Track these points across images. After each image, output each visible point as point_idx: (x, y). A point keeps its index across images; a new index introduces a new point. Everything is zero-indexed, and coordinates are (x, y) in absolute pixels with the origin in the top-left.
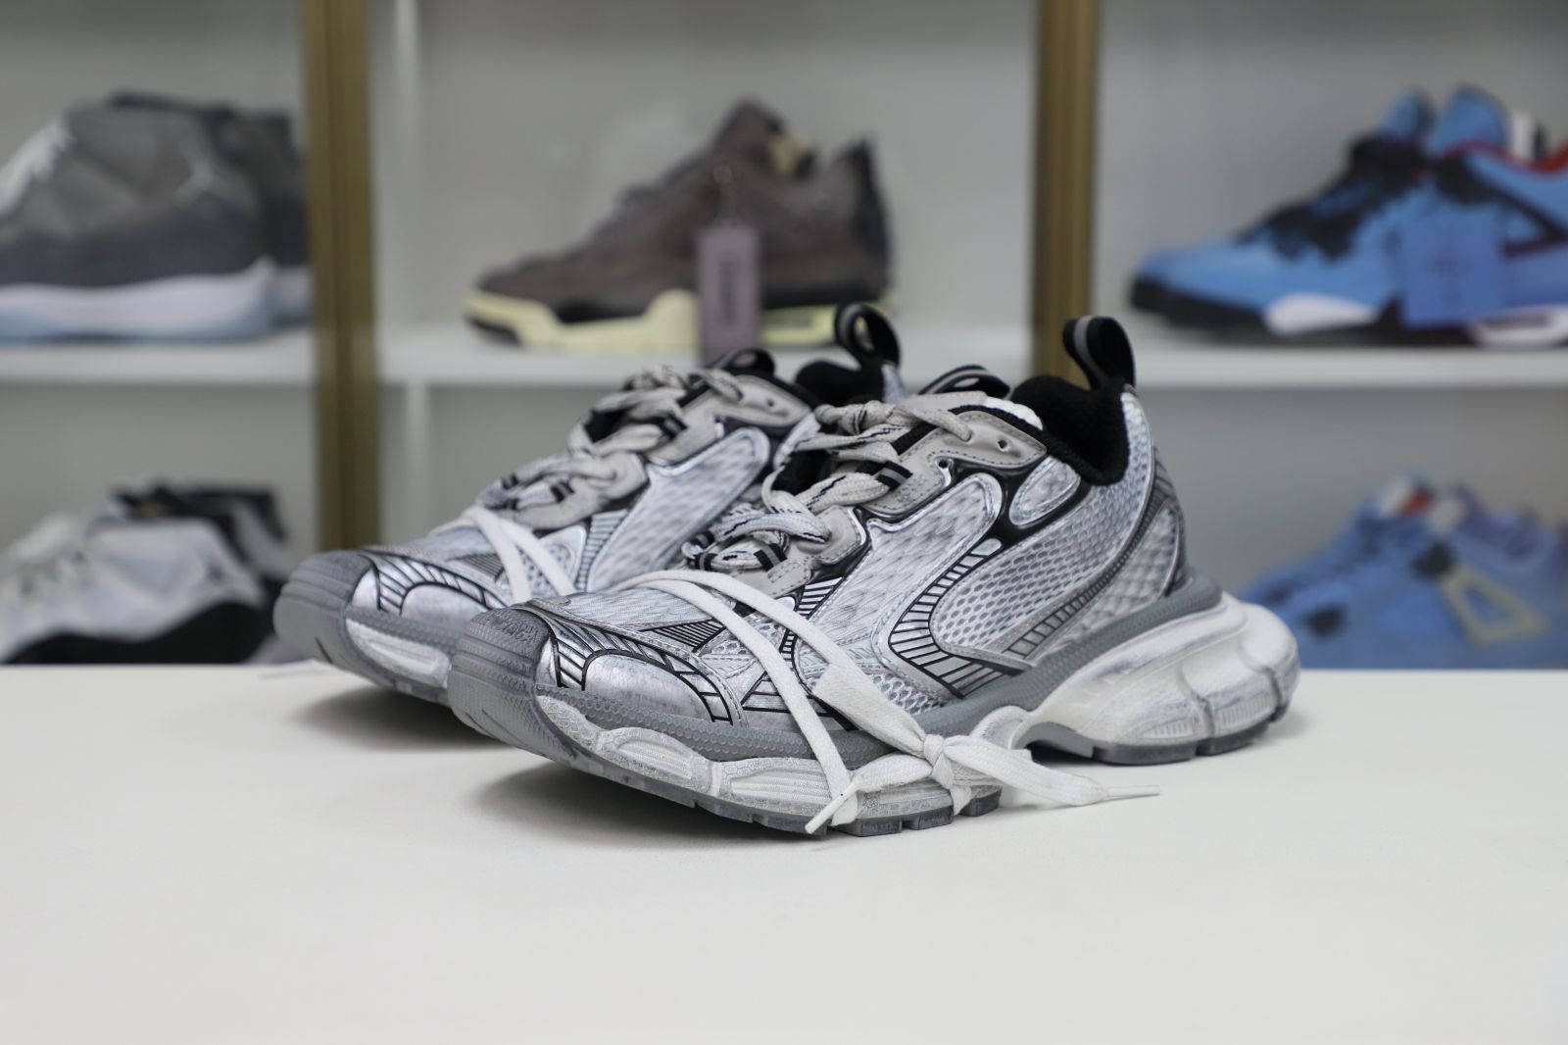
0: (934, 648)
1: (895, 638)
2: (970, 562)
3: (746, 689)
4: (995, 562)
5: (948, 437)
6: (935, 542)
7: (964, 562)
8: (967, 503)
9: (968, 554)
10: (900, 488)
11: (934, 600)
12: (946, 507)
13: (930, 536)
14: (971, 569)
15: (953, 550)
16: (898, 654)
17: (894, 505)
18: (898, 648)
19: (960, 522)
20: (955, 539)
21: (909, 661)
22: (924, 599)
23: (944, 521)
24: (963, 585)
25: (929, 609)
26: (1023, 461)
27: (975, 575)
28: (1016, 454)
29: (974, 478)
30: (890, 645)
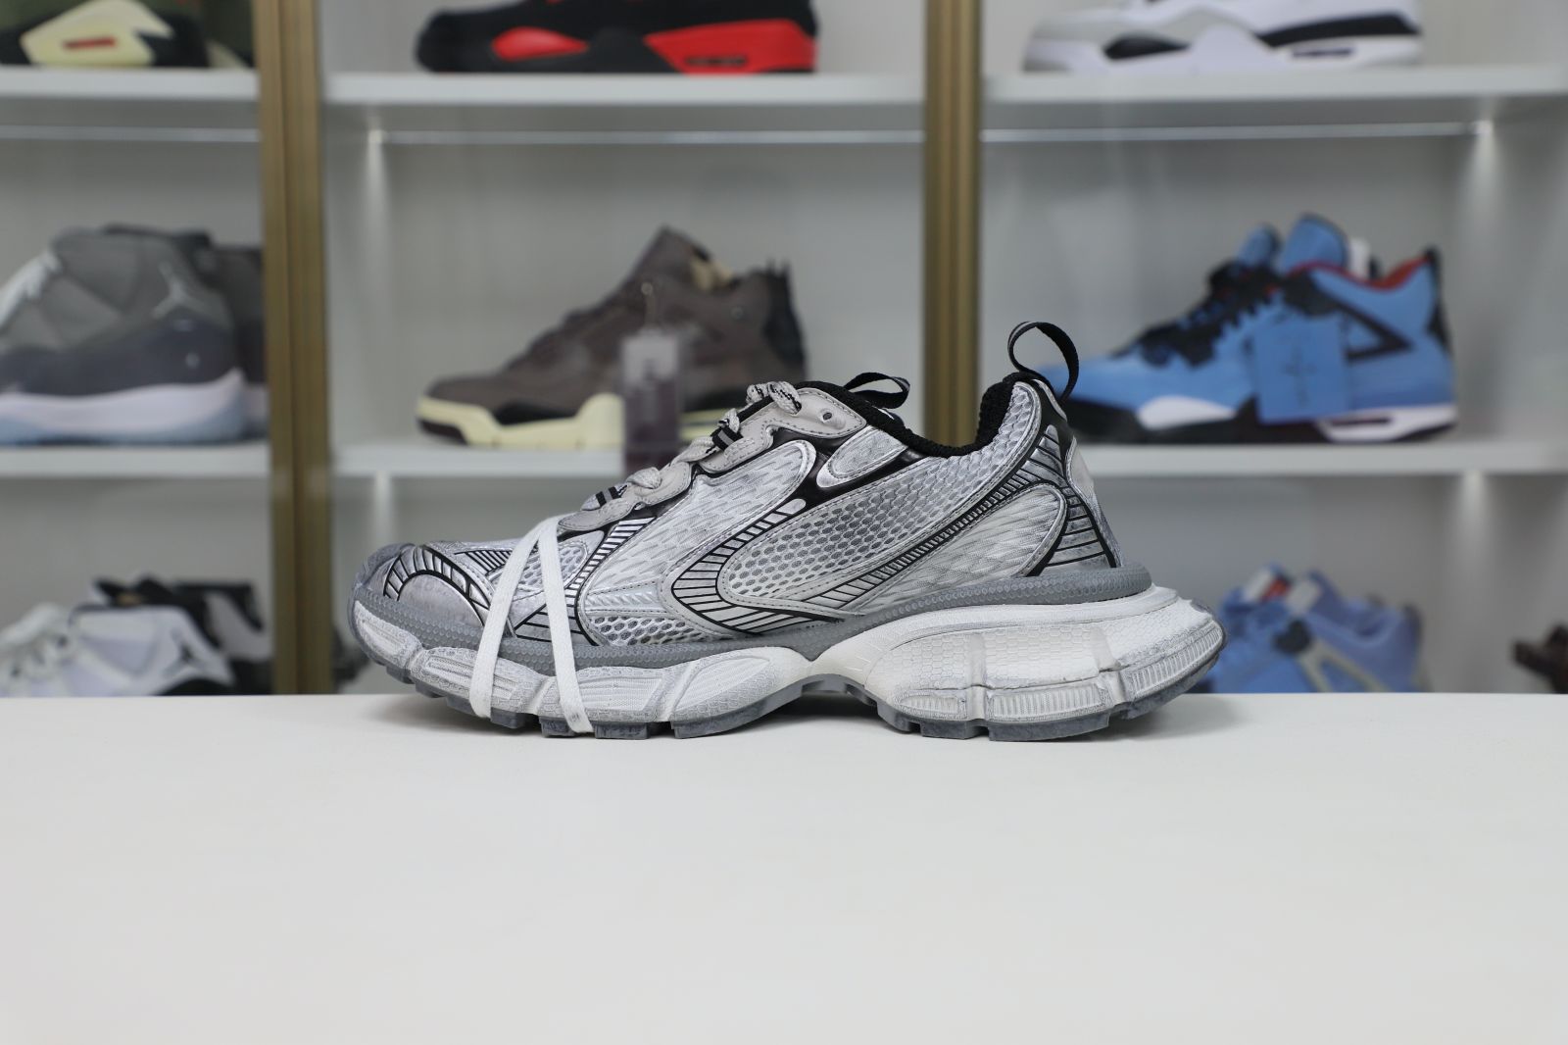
2: (773, 518)
4: (800, 519)
7: (767, 520)
9: (774, 511)
11: (729, 551)
14: (774, 525)
22: (721, 551)
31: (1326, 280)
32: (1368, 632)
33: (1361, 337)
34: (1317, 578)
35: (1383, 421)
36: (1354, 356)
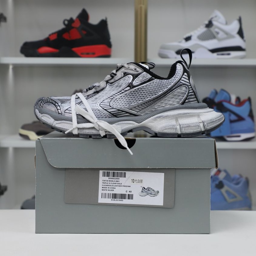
0: (109, 106)
1: (101, 104)
2: (123, 91)
3: (66, 109)
4: (128, 92)
5: (125, 68)
6: (118, 87)
7: (122, 91)
8: (125, 81)
9: (123, 90)
10: (114, 78)
11: (113, 98)
12: (122, 81)
13: (117, 86)
14: (123, 93)
15: (120, 89)
16: (101, 107)
17: (112, 81)
18: (101, 105)
19: (123, 84)
20: (122, 87)
21: (103, 108)
22: (111, 97)
23: (120, 84)
24: (121, 96)
25: (111, 99)
26: (139, 73)
27: (123, 94)
28: (137, 71)
29: (128, 76)
30: (100, 105)
31: (226, 104)
32: (237, 184)
33: (233, 117)
34: (225, 171)
35: (239, 136)
36: (232, 122)
